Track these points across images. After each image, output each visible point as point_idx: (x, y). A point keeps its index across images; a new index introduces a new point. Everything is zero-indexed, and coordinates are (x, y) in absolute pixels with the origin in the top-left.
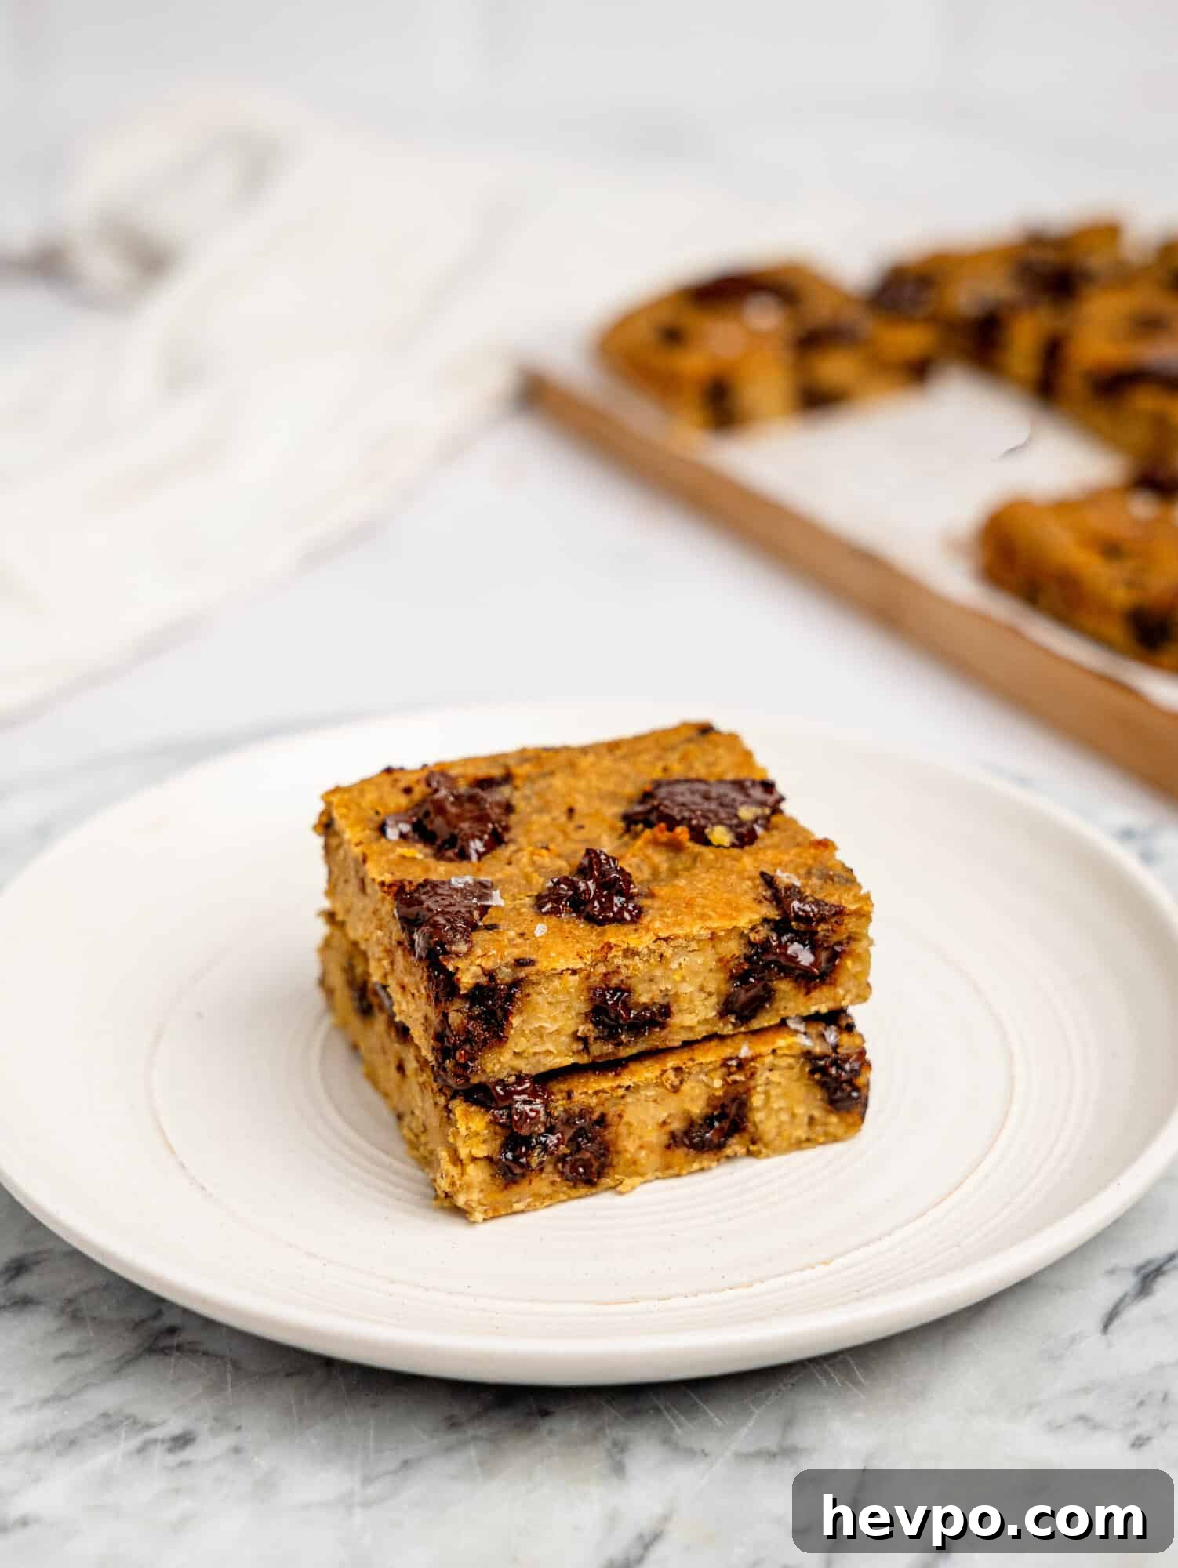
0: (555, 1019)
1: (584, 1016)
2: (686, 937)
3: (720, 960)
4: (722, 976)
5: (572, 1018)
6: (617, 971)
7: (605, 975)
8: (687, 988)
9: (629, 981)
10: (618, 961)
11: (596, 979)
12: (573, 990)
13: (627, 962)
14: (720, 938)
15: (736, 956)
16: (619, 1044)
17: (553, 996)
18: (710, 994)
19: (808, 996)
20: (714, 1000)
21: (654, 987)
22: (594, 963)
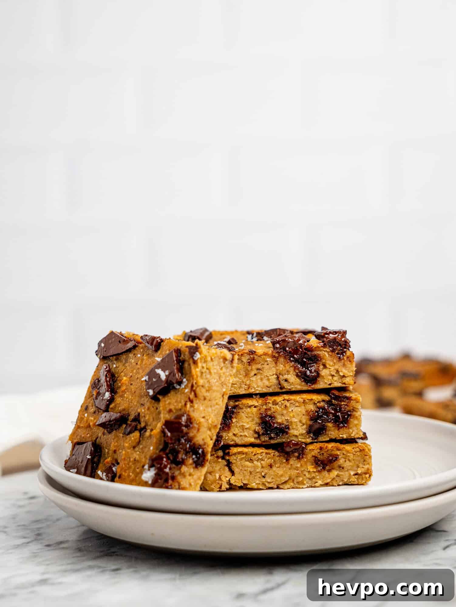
0: (248, 423)
1: (258, 424)
2: (294, 400)
3: (307, 411)
4: (307, 417)
5: (254, 424)
6: (270, 409)
7: (266, 409)
8: (295, 420)
9: (274, 414)
10: (270, 405)
11: (263, 410)
12: (254, 413)
13: (273, 406)
14: (307, 403)
15: (312, 410)
16: (271, 438)
17: (247, 414)
18: (303, 425)
19: (339, 431)
20: (305, 426)
21: (283, 418)
22: (262, 405)
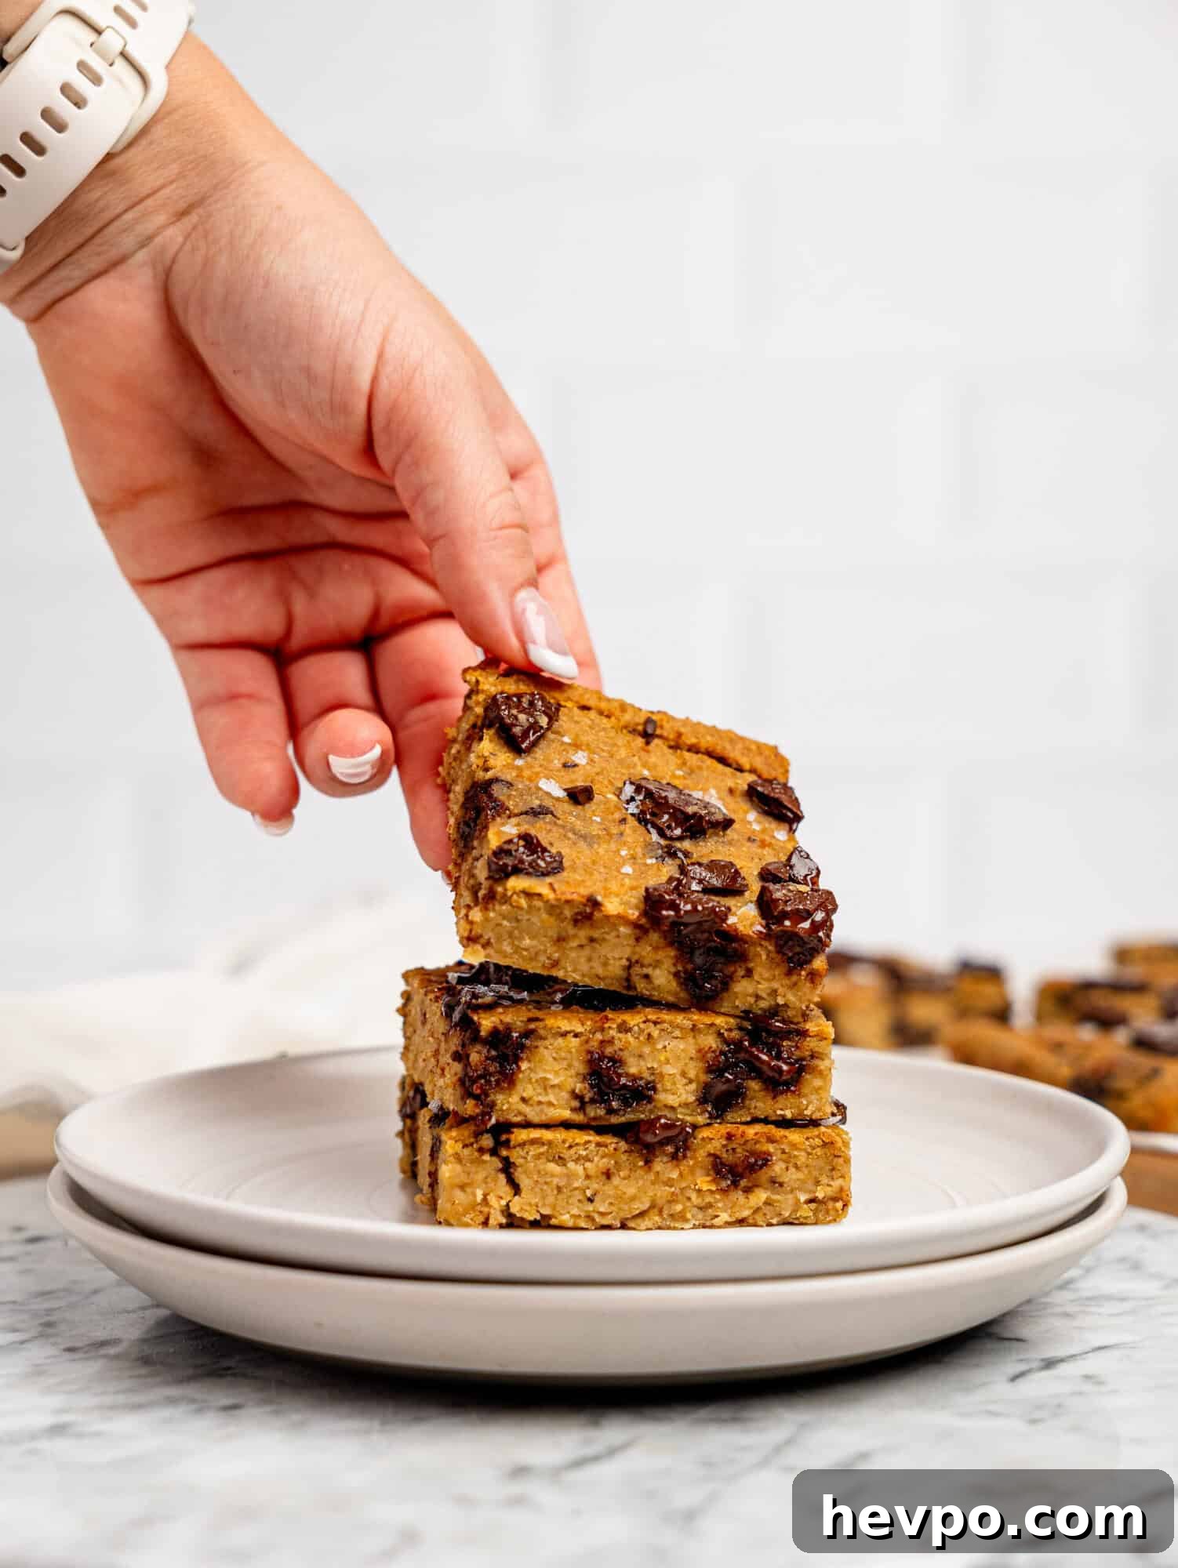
0: (556, 1073)
1: (582, 1077)
2: (671, 1023)
3: (699, 1051)
4: (701, 1065)
5: (571, 1077)
6: (611, 1042)
7: (602, 1042)
8: (669, 1070)
9: (621, 1053)
10: (612, 1033)
11: (594, 1044)
12: (573, 1050)
13: (620, 1035)
14: (700, 1031)
15: (713, 1049)
16: (611, 1111)
17: (557, 1053)
18: (691, 1081)
19: (775, 1100)
20: (693, 1086)
21: (642, 1063)
22: (593, 1031)
